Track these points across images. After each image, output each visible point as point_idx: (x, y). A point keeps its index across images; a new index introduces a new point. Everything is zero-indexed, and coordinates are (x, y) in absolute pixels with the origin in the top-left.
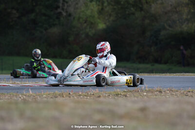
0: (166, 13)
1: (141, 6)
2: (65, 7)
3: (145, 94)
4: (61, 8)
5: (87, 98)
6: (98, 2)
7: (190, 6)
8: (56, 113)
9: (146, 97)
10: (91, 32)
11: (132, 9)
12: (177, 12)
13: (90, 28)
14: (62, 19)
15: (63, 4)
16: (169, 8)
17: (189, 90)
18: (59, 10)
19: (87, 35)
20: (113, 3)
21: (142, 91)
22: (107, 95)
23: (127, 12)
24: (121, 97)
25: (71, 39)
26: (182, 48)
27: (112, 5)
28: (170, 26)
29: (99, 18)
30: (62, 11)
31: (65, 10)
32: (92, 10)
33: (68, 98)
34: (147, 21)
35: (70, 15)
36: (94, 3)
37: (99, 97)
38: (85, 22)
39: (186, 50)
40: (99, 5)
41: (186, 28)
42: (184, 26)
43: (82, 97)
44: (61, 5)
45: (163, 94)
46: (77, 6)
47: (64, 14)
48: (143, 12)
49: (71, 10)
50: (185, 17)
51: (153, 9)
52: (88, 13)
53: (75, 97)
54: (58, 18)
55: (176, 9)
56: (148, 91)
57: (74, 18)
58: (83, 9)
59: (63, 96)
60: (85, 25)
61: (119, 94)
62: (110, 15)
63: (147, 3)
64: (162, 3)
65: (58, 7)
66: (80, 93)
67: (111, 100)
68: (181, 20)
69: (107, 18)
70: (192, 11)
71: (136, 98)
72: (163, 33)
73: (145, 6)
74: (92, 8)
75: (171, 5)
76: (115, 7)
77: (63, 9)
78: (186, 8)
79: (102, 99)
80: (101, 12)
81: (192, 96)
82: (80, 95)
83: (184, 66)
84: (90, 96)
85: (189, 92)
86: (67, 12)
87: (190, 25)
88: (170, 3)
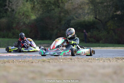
0: (74, 9)
1: (58, 4)
2: (10, 6)
3: (61, 60)
4: (7, 6)
5: (24, 64)
6: (31, 2)
7: (89, 4)
8: (5, 73)
9: (62, 63)
10: (27, 21)
11: (53, 6)
12: (81, 8)
13: (26, 18)
14: (8, 13)
15: (9, 3)
16: (76, 6)
17: (89, 58)
18: (6, 7)
19: (24, 23)
20: (41, 3)
21: (60, 59)
22: (37, 61)
23: (50, 9)
24: (46, 62)
25: (14, 25)
26: (85, 31)
27: (40, 4)
28: (77, 17)
29: (32, 12)
30: (8, 8)
31: (10, 8)
32: (27, 7)
33: (12, 63)
34: (62, 14)
35: (13, 10)
36: (28, 3)
37: (32, 62)
38: (23, 15)
39: (87, 32)
40: (32, 4)
41: (87, 19)
42: (86, 17)
43: (21, 62)
44: (7, 4)
45: (73, 61)
46: (17, 5)
47: (10, 10)
48: (59, 9)
49: (14, 7)
50: (86, 11)
51: (66, 6)
52: (25, 9)
53: (17, 63)
54: (6, 12)
55: (80, 6)
56: (63, 59)
57: (16, 13)
58: (21, 7)
59: (9, 62)
60: (23, 16)
61: (45, 61)
62: (39, 10)
63: (62, 2)
64: (72, 3)
65: (6, 5)
66: (20, 60)
67: (40, 64)
68: (84, 14)
69: (37, 12)
70: (91, 7)
71: (56, 63)
72: (72, 22)
73: (61, 5)
74: (27, 6)
75: (78, 4)
76: (42, 5)
77: (9, 7)
78: (87, 6)
79: (34, 64)
80: (33, 8)
81: (91, 62)
82: (20, 62)
83: (86, 42)
84: (26, 62)
85: (90, 59)
86: (11, 8)
87: (90, 16)
88: (77, 3)
